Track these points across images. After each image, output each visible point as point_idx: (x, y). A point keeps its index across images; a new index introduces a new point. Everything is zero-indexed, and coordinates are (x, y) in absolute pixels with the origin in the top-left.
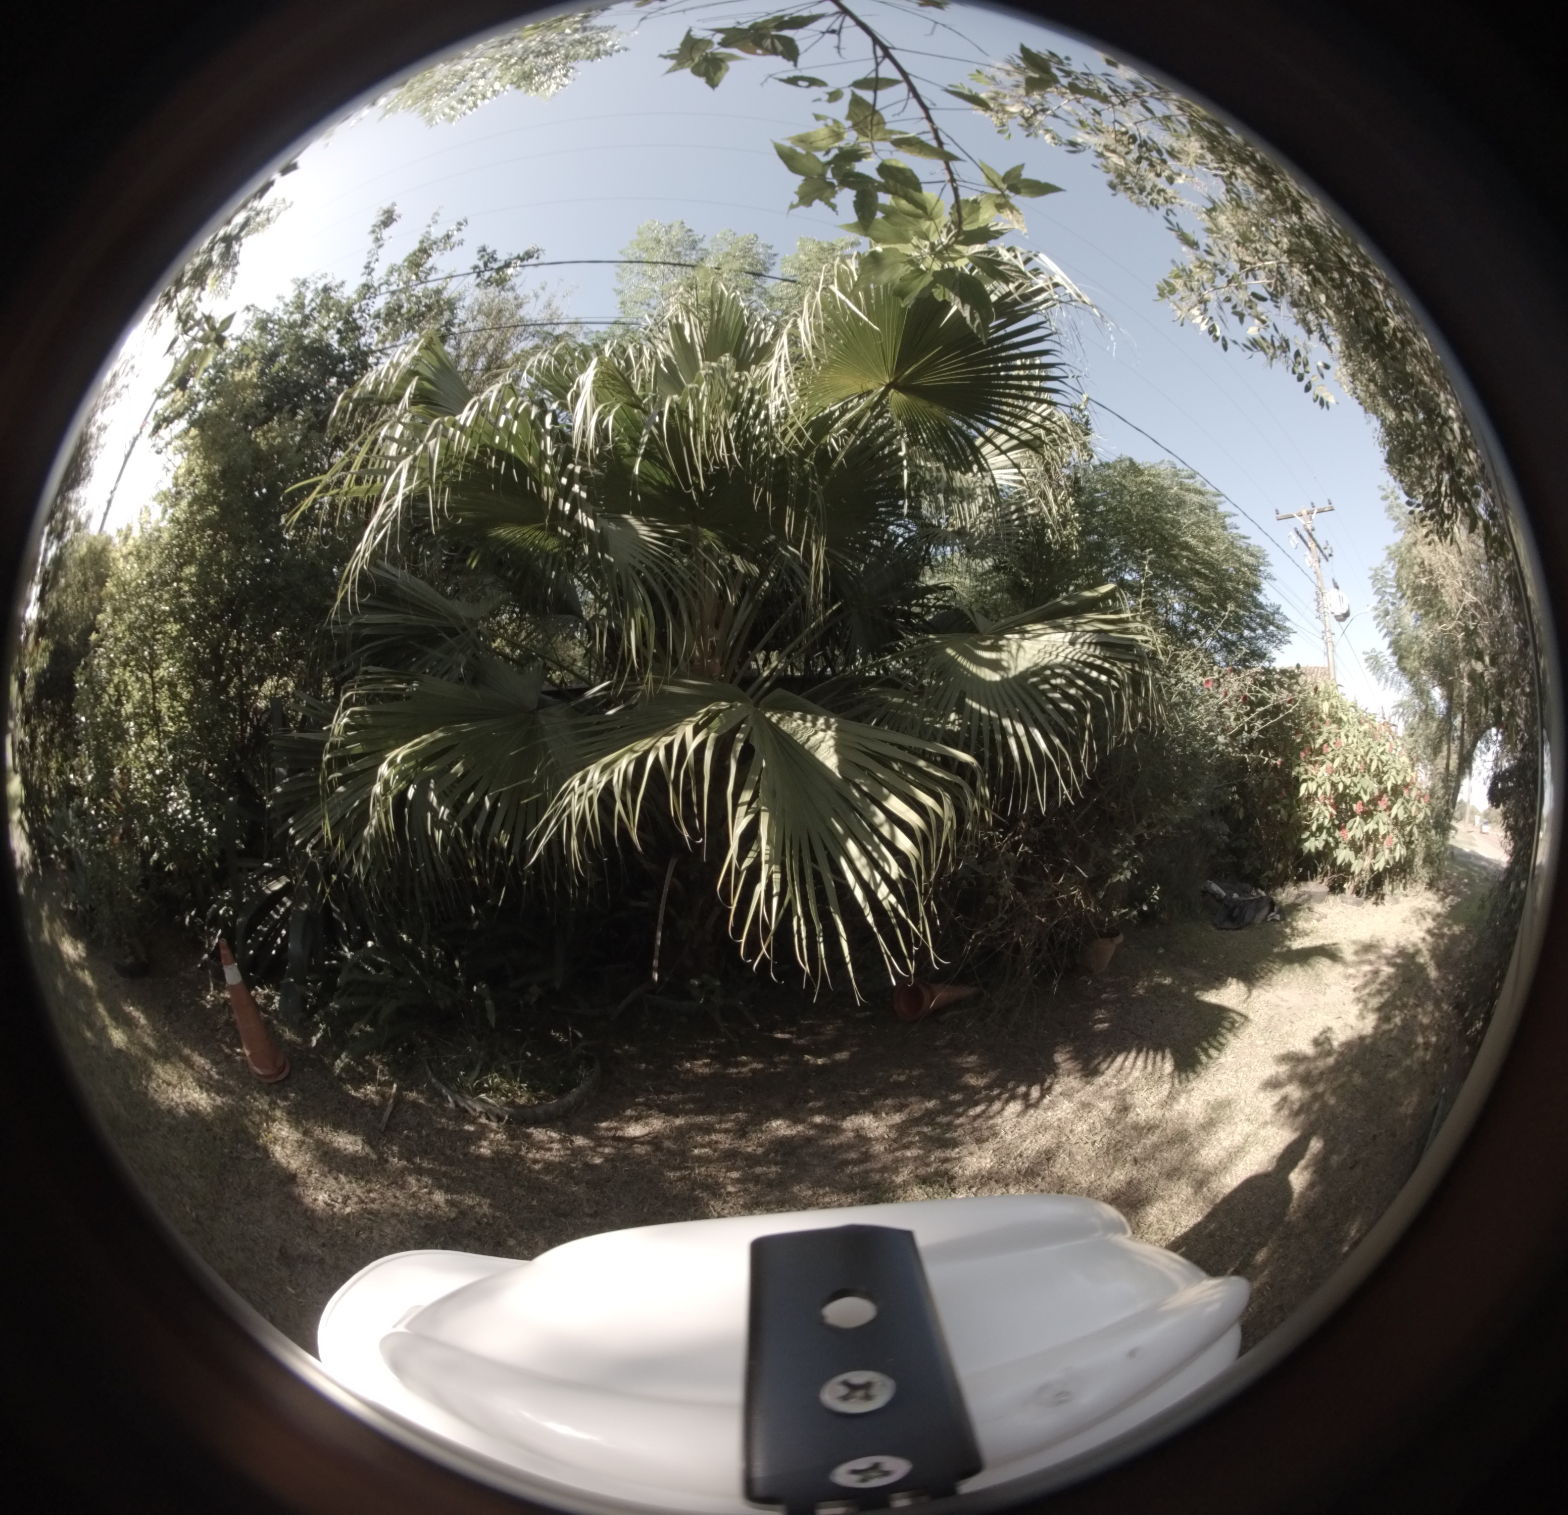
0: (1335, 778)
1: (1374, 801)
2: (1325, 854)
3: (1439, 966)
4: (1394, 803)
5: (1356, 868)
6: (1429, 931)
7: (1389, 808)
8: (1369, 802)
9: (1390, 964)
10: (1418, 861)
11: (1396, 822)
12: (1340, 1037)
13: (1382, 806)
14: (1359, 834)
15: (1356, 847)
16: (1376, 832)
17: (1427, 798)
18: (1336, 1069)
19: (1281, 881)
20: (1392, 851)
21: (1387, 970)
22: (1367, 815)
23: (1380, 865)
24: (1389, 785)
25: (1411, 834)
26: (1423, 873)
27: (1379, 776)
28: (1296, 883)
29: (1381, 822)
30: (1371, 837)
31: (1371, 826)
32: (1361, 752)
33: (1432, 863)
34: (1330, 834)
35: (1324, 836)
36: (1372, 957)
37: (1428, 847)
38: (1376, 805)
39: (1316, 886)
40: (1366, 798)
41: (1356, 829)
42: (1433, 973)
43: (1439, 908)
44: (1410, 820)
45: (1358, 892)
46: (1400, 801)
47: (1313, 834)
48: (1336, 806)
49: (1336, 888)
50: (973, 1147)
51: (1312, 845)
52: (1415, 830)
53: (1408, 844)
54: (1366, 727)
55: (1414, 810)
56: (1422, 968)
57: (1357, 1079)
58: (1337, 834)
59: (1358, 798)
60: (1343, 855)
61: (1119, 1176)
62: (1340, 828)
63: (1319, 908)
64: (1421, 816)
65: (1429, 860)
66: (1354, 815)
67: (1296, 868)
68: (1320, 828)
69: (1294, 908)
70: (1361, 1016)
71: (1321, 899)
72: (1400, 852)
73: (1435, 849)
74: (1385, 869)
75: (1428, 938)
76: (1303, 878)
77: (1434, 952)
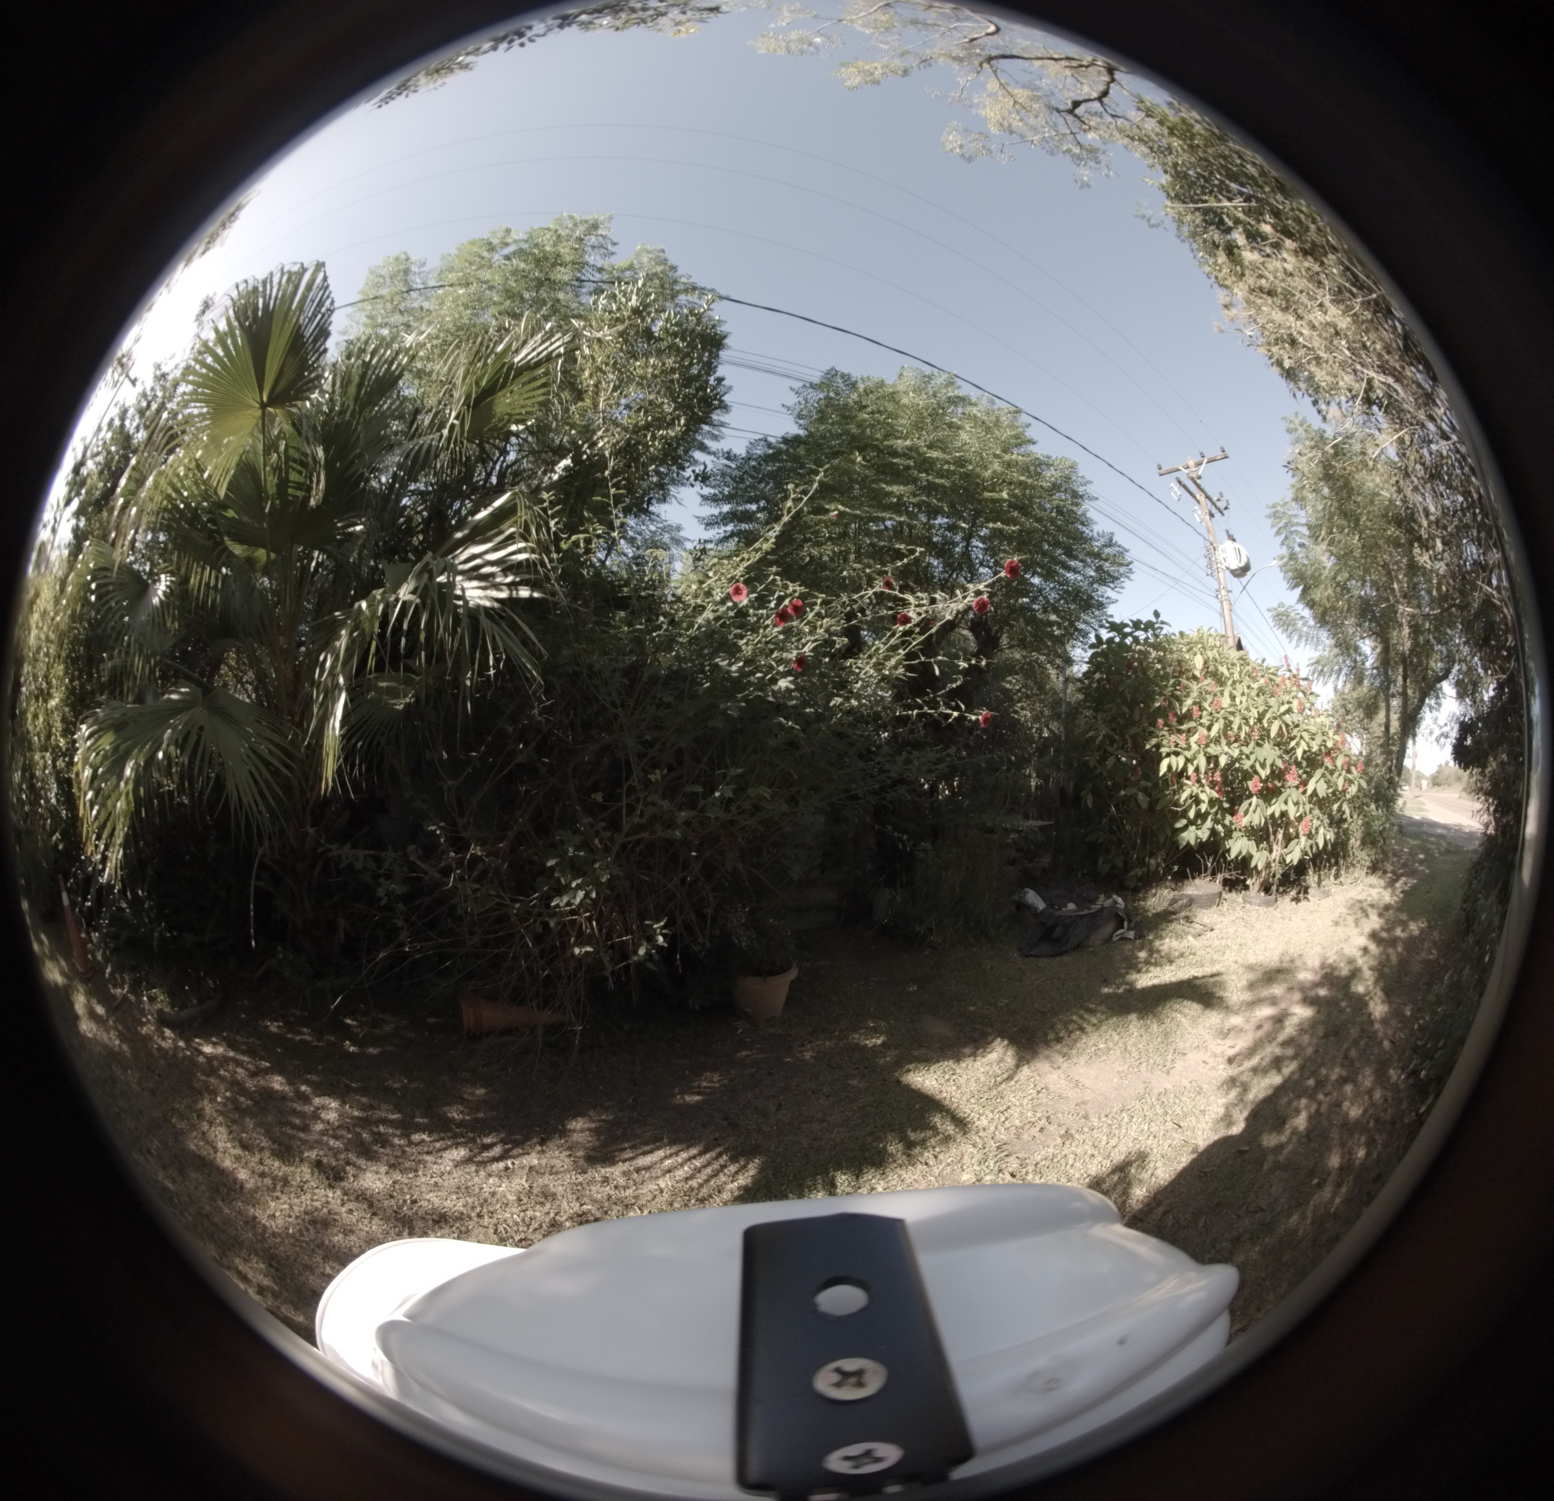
1: (1279, 775)
2: (1213, 846)
3: (1388, 993)
4: (1309, 777)
5: (1259, 859)
6: (1374, 936)
7: (1304, 783)
8: (1272, 777)
9: (1308, 1001)
10: (1354, 842)
11: (1316, 800)
13: (1291, 780)
14: (1260, 819)
15: (1259, 835)
16: (1285, 814)
17: (1361, 767)
20: (1312, 837)
21: (1302, 1013)
22: (1270, 794)
23: (1294, 857)
24: (1300, 754)
25: (1339, 812)
26: (1362, 856)
27: (1283, 742)
29: (1293, 802)
30: (1278, 822)
31: (1276, 808)
32: (1254, 713)
33: (1373, 843)
34: (1217, 821)
35: (1210, 823)
36: (1277, 990)
37: (1367, 825)
38: (1281, 780)
39: (1204, 885)
40: (1265, 773)
41: (1254, 813)
42: (1378, 1009)
43: (1387, 897)
44: (1337, 793)
45: (1266, 889)
46: (1319, 773)
47: (1193, 822)
49: (1234, 887)
51: (1192, 835)
52: (1345, 807)
53: (1337, 822)
54: (1262, 683)
55: (1340, 783)
56: (1360, 1003)
58: (1228, 820)
59: (1252, 773)
60: (1238, 846)
62: (1231, 812)
64: (1353, 790)
65: (1369, 840)
66: (1249, 795)
67: (1168, 866)
68: (1204, 814)
69: (1166, 917)
72: (1325, 836)
73: (1377, 826)
74: (1303, 860)
75: (1372, 947)
76: (1180, 878)
77: (1381, 971)
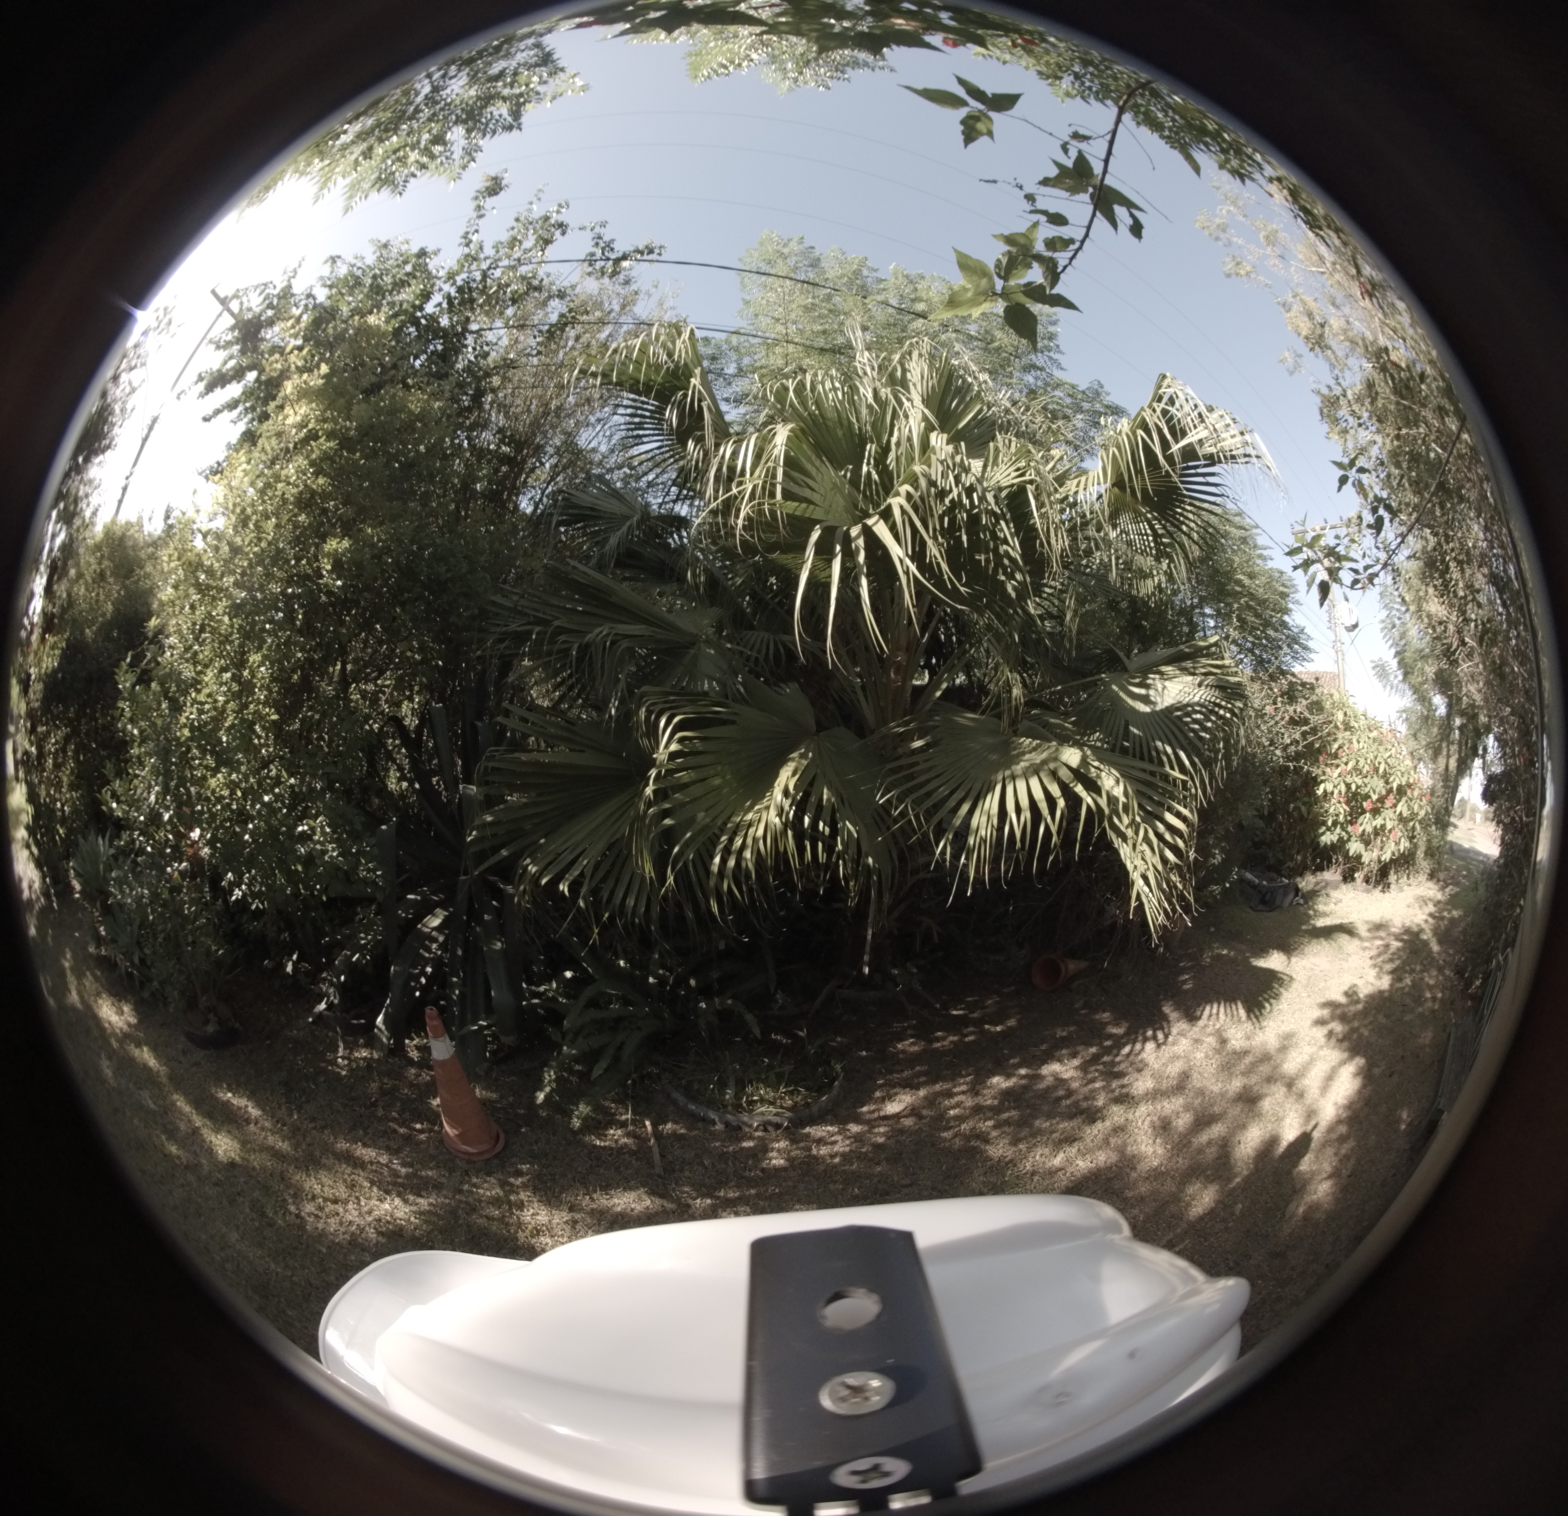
0: (1349, 779)
1: (1382, 800)
2: (1339, 846)
3: (1440, 942)
4: (1399, 801)
5: (1366, 859)
6: (1431, 915)
7: (1395, 806)
8: (1378, 800)
9: (1398, 940)
10: (1420, 854)
11: (1401, 819)
12: (1364, 991)
13: (1388, 804)
14: (1369, 829)
15: (1366, 841)
16: (1383, 826)
17: (1428, 796)
18: (1365, 1013)
19: (1301, 871)
20: (1397, 844)
21: (1396, 944)
22: (1376, 812)
23: (1387, 857)
24: (1395, 786)
25: (1413, 828)
26: (1424, 865)
27: (1386, 777)
28: (1314, 873)
29: (1388, 818)
30: (1379, 832)
31: (1379, 822)
32: (1371, 756)
33: (1432, 856)
34: (1343, 829)
35: (1338, 830)
36: (1382, 934)
37: (1429, 841)
38: (1383, 803)
39: (1331, 875)
40: (1375, 797)
41: (1367, 824)
42: (1435, 948)
43: (1439, 896)
44: (1414, 815)
45: (1367, 880)
46: (1404, 799)
47: (1328, 829)
48: (1348, 803)
49: (1348, 877)
50: (1136, 1075)
51: (1327, 838)
52: (1418, 826)
53: (1411, 838)
54: (1375, 734)
56: (1426, 943)
57: (1381, 1019)
58: (1350, 828)
59: (1367, 797)
60: (1355, 847)
61: (1236, 1084)
62: (1352, 823)
63: (1335, 894)
64: (1422, 814)
65: (1430, 853)
66: (1364, 812)
67: (1314, 860)
68: (1335, 823)
69: (1313, 894)
70: (1379, 977)
71: (1336, 888)
72: (1405, 844)
73: (1435, 843)
74: (1391, 860)
75: (1431, 920)
76: (1320, 868)
77: (1436, 931)
